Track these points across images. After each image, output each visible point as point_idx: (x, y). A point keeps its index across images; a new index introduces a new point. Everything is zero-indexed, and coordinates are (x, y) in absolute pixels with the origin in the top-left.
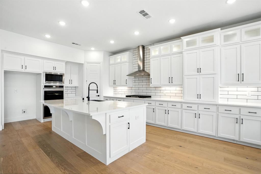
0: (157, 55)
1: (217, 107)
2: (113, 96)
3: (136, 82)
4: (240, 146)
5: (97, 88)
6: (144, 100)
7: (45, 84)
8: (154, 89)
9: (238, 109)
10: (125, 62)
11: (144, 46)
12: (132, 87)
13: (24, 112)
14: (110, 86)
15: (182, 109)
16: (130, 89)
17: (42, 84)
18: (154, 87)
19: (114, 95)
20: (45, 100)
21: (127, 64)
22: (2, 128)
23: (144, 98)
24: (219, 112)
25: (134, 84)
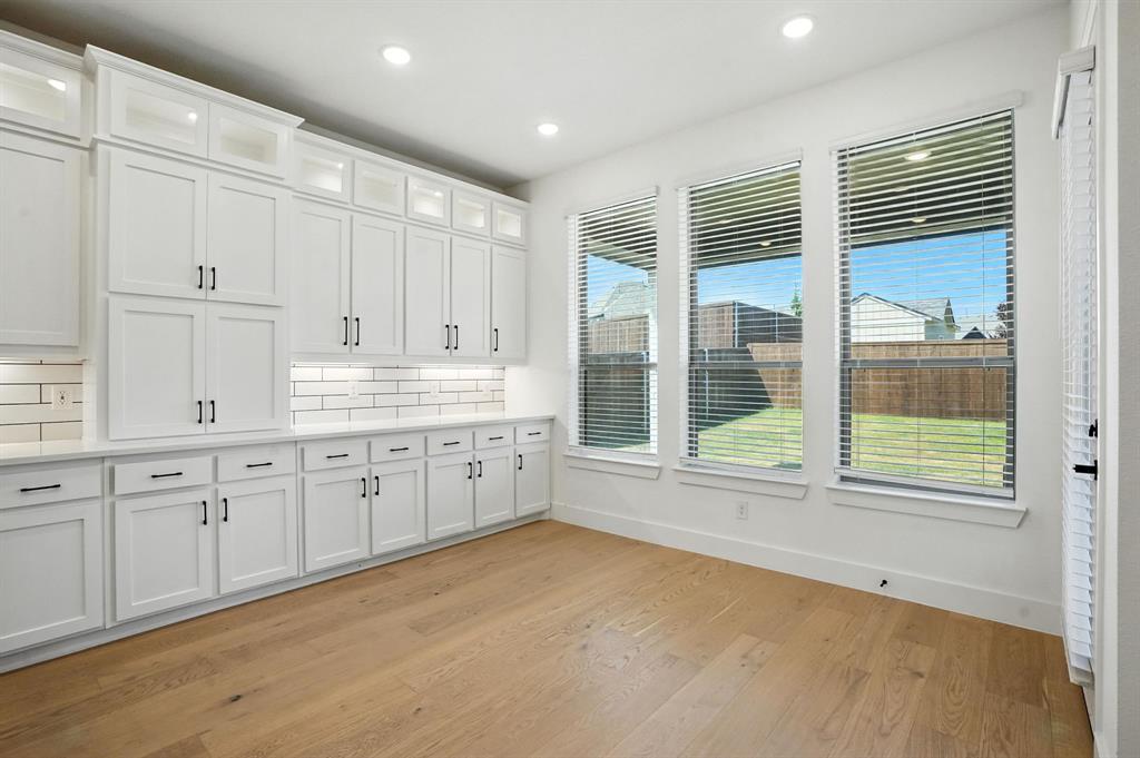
1: (299, 451)
4: (379, 571)
9: (361, 446)
15: (108, 500)
24: (306, 468)
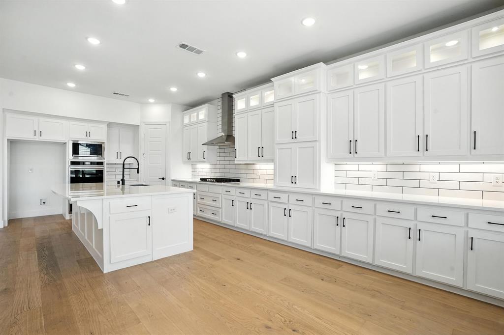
0: (244, 109)
1: (313, 198)
2: (190, 180)
3: (222, 155)
5: (138, 165)
6: (221, 185)
7: (73, 159)
8: (245, 167)
10: (202, 122)
11: (232, 94)
12: (215, 163)
13: (44, 202)
14: (184, 163)
16: (214, 167)
17: (67, 160)
18: (245, 164)
19: (192, 178)
20: (71, 183)
21: (206, 124)
22: (4, 225)
23: (223, 183)
25: (219, 159)
